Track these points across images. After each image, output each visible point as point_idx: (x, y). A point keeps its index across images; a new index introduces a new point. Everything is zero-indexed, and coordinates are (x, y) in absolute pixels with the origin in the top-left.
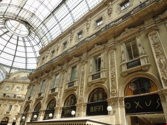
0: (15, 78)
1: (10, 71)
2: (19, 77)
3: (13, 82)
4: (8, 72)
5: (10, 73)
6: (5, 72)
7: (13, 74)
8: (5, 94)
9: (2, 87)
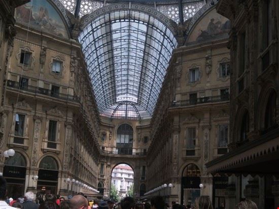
0: (203, 35)
1: (181, 15)
2: (216, 27)
3: (204, 50)
4: (178, 21)
5: (185, 20)
6: (169, 24)
7: (193, 21)
8: (193, 96)
9: (178, 75)
